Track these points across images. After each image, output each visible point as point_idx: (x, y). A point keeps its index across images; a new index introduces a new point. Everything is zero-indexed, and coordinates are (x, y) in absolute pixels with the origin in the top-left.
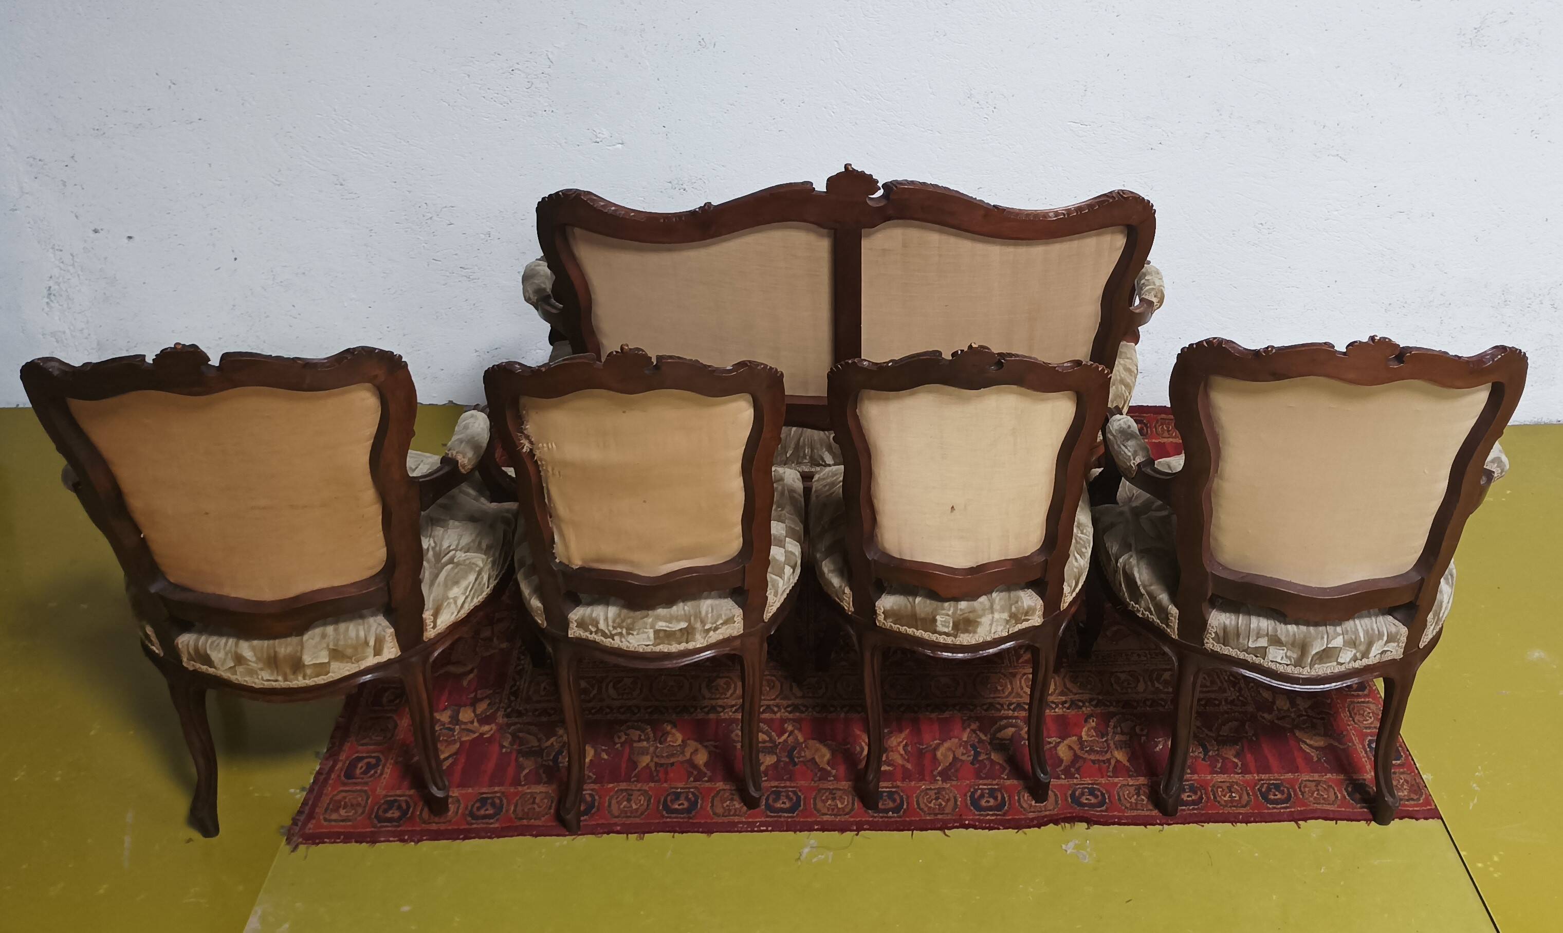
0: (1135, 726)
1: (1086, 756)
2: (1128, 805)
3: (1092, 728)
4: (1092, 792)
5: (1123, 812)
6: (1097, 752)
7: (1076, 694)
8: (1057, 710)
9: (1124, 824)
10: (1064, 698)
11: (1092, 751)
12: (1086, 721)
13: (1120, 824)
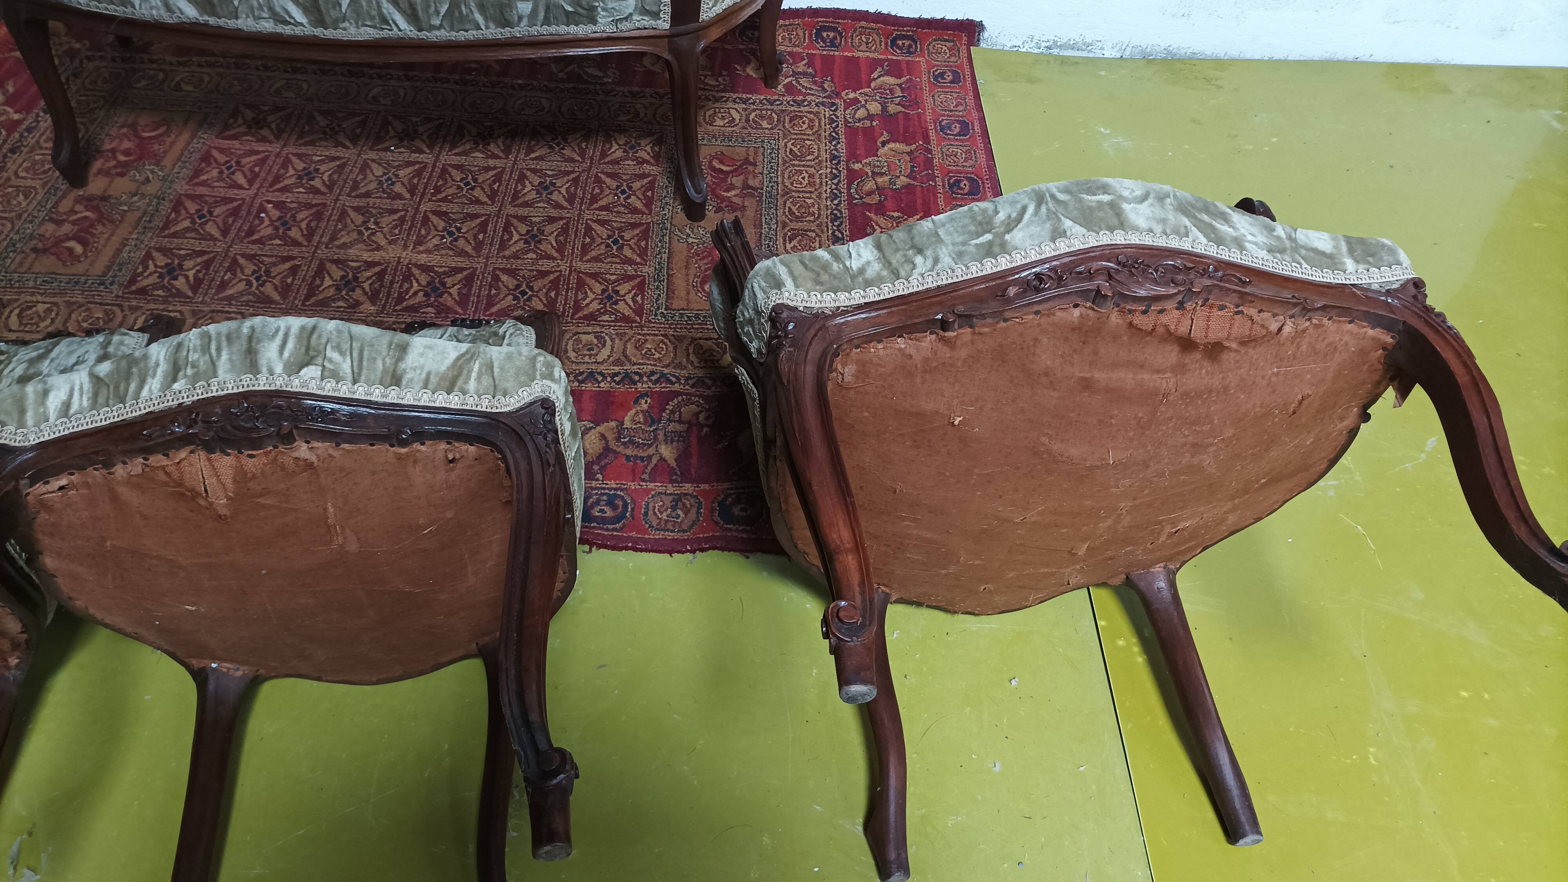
0: (701, 412)
1: (621, 449)
2: (654, 524)
3: (642, 411)
4: (611, 503)
5: (645, 532)
6: (638, 446)
7: (635, 364)
8: (602, 385)
9: (641, 550)
10: (617, 369)
11: (631, 442)
12: (636, 402)
13: (636, 550)
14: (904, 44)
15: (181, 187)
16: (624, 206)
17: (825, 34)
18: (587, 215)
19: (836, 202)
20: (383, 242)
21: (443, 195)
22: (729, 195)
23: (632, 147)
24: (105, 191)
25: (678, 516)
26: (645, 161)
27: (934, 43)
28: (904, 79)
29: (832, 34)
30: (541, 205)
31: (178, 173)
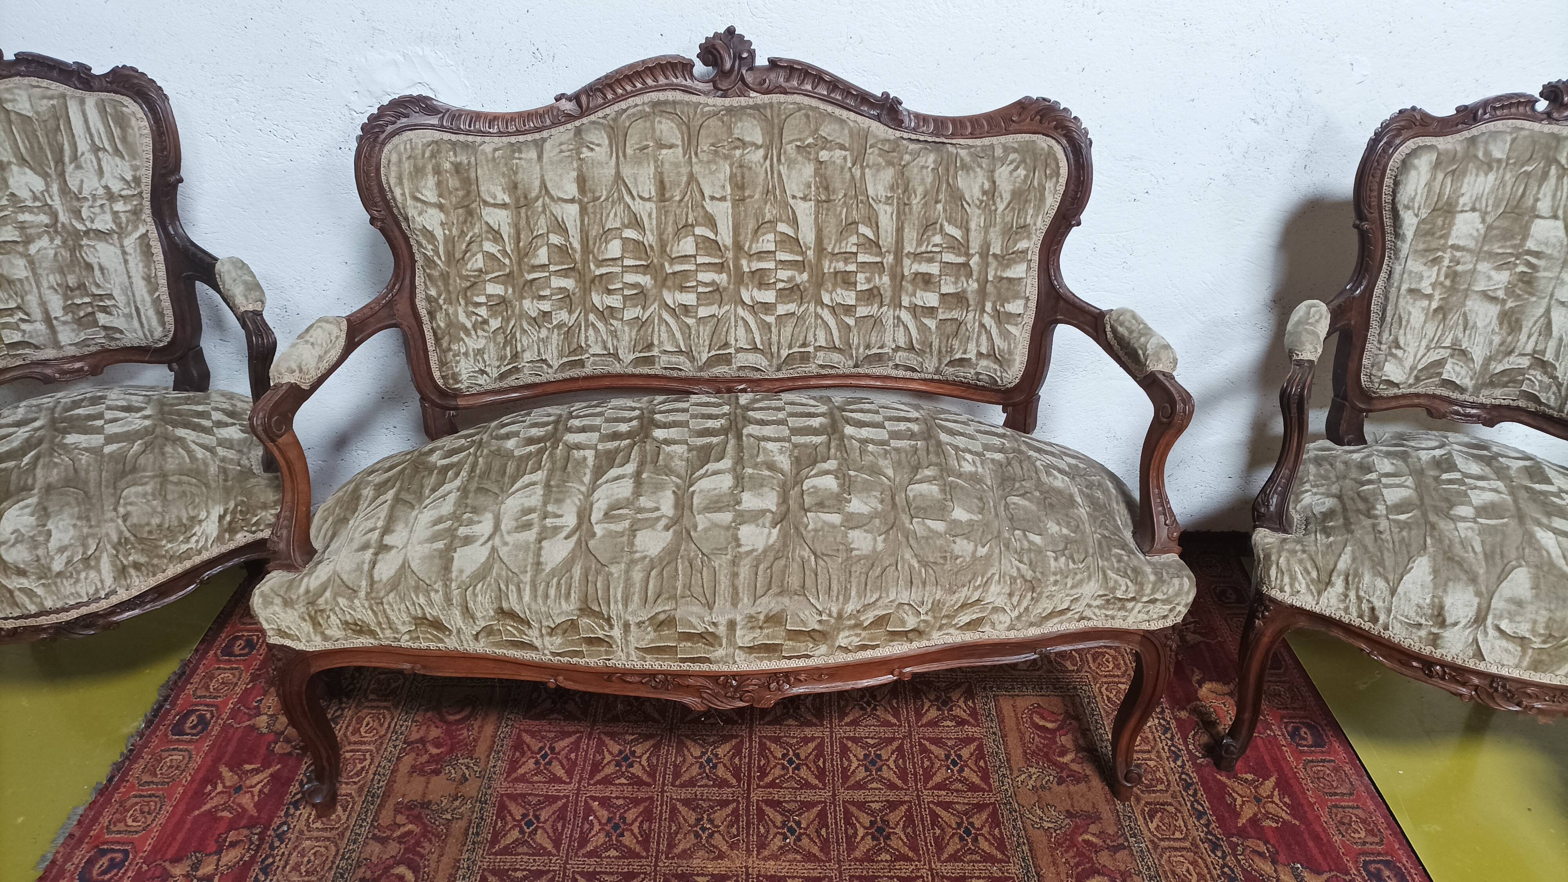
15: (501, 786)
16: (961, 782)
18: (927, 796)
19: (1179, 763)
20: (724, 847)
23: (945, 703)
24: (424, 795)
26: (964, 721)
30: (874, 785)
31: (494, 766)
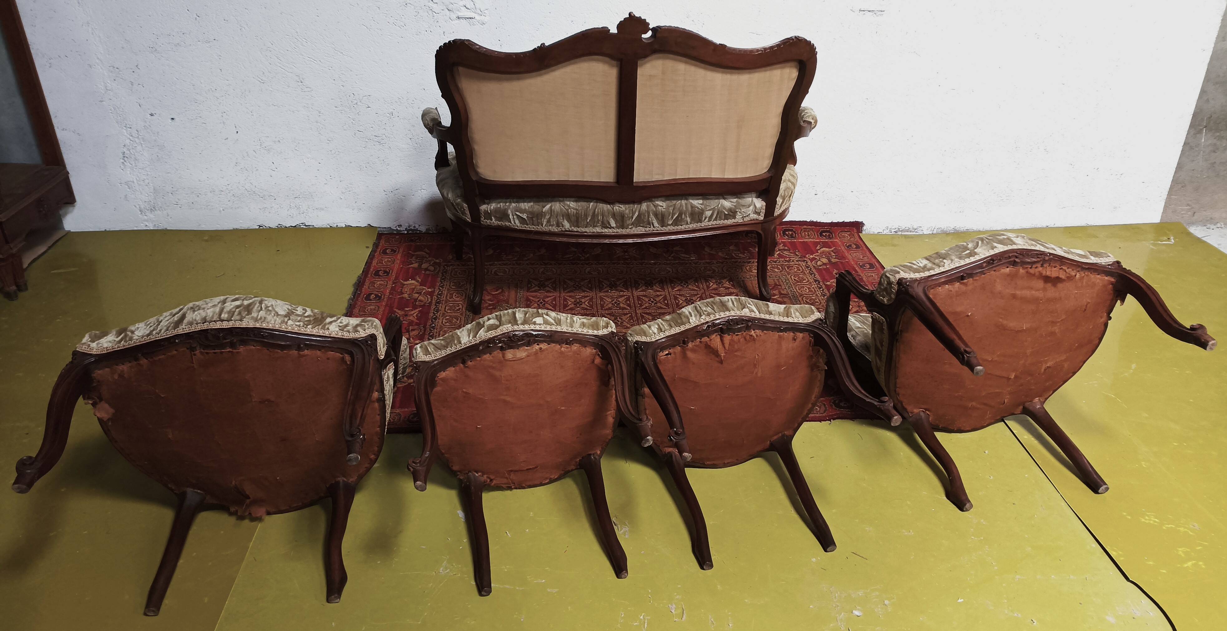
14: (826, 235)
17: (787, 233)
20: (629, 326)
21: (644, 306)
22: (775, 297)
23: (720, 283)
25: (817, 409)
26: (729, 288)
27: (841, 233)
28: (833, 249)
29: (790, 233)
